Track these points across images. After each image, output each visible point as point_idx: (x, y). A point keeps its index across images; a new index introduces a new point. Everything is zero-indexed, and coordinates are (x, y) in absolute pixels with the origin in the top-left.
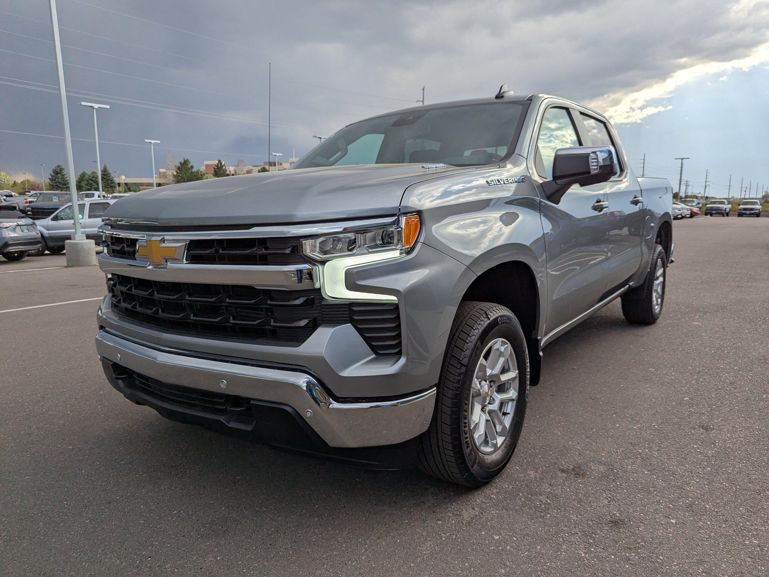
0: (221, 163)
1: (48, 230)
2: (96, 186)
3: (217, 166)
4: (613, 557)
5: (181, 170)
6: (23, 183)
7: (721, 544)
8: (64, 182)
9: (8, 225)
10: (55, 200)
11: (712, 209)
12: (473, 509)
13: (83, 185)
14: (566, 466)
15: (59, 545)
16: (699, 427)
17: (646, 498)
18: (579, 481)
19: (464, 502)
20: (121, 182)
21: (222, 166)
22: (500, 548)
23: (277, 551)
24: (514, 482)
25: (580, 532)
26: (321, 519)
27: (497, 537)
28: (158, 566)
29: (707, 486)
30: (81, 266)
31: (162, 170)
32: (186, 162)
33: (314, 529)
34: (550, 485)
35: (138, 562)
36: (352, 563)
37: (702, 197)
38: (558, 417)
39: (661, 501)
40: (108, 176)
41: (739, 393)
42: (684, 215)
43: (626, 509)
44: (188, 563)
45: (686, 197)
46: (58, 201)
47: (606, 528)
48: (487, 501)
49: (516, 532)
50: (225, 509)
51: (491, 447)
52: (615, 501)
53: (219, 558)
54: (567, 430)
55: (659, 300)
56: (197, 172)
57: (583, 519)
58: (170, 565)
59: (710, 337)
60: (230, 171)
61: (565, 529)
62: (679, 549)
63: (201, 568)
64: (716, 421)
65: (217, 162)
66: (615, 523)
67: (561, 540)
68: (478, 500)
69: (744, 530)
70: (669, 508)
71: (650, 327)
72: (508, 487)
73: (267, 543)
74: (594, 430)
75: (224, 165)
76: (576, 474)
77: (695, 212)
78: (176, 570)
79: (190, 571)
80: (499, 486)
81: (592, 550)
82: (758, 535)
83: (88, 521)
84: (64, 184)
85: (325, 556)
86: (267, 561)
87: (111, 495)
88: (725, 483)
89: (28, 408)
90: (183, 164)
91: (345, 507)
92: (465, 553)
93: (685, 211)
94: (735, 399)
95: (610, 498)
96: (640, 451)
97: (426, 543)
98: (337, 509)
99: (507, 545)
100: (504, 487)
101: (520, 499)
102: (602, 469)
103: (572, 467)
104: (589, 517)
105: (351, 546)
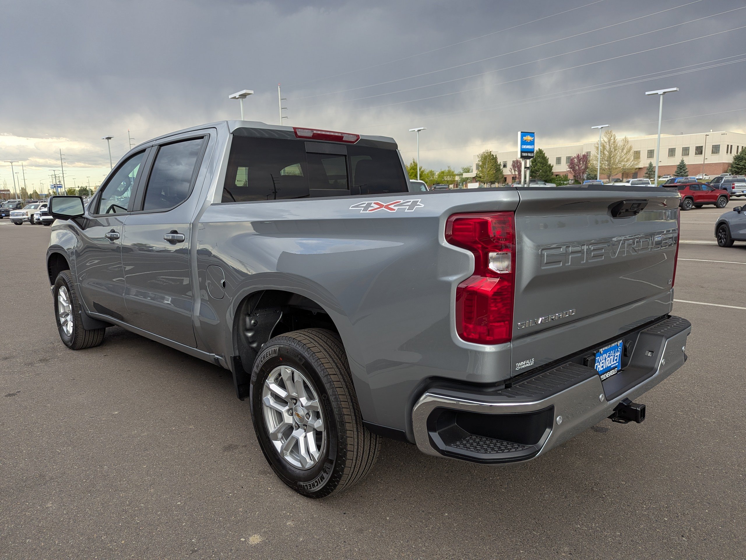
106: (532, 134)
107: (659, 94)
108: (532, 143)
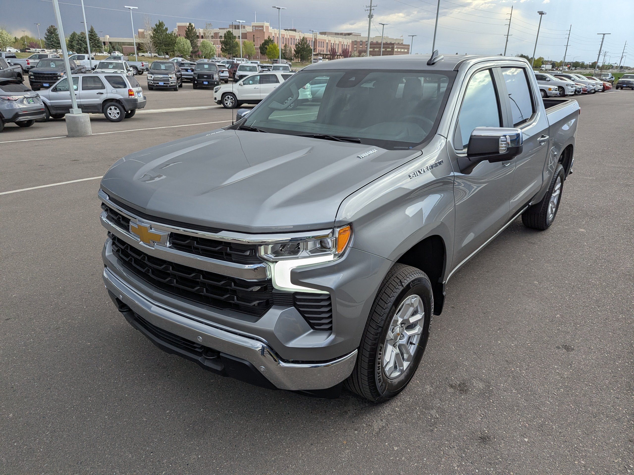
0: (192, 26)
1: (50, 100)
2: (85, 46)
3: (188, 29)
4: (477, 471)
5: (157, 32)
6: (22, 38)
7: (557, 463)
9: (16, 97)
10: (52, 66)
11: (623, 83)
12: (382, 420)
13: (75, 44)
14: (454, 382)
15: (89, 438)
16: (563, 346)
17: (510, 417)
18: (463, 397)
19: (375, 414)
20: (106, 41)
21: (192, 29)
22: (398, 458)
23: (240, 452)
24: (414, 396)
25: (457, 446)
26: (271, 424)
27: (396, 448)
28: (158, 461)
29: (557, 407)
30: (80, 137)
31: (140, 30)
33: (267, 433)
34: (440, 400)
35: (144, 456)
36: (292, 466)
37: (617, 67)
38: (455, 332)
39: (520, 420)
40: (95, 36)
41: (601, 312)
42: (596, 90)
43: (493, 426)
44: (179, 459)
45: (603, 66)
46: (55, 66)
47: (476, 444)
48: (392, 413)
49: (410, 444)
50: (203, 411)
51: (399, 372)
52: (486, 418)
53: (200, 456)
54: (460, 345)
55: (554, 210)
56: (171, 35)
57: (460, 434)
58: (166, 460)
59: (590, 247)
60: (200, 33)
61: (446, 443)
62: (526, 466)
63: (187, 465)
64: (577, 341)
65: (188, 24)
66: (484, 439)
67: (442, 453)
68: (386, 412)
69: (577, 451)
70: (525, 427)
71: (543, 233)
72: (409, 401)
73: (233, 445)
74: (480, 346)
75: (194, 28)
76: (461, 390)
77: (607, 87)
78: (170, 465)
79: (180, 467)
80: (402, 399)
81: (463, 463)
82: (586, 456)
83: (107, 417)
85: (273, 459)
86: (233, 461)
87: (121, 392)
88: (571, 405)
89: (54, 301)
90: (159, 26)
91: (289, 414)
92: (372, 461)
93: (599, 86)
94: (597, 318)
95: (483, 414)
96: (513, 369)
97: (345, 451)
98: (283, 415)
99: (403, 455)
100: (406, 400)
101: (417, 413)
102: (481, 385)
103: (458, 383)
104: (465, 433)
105: (292, 450)
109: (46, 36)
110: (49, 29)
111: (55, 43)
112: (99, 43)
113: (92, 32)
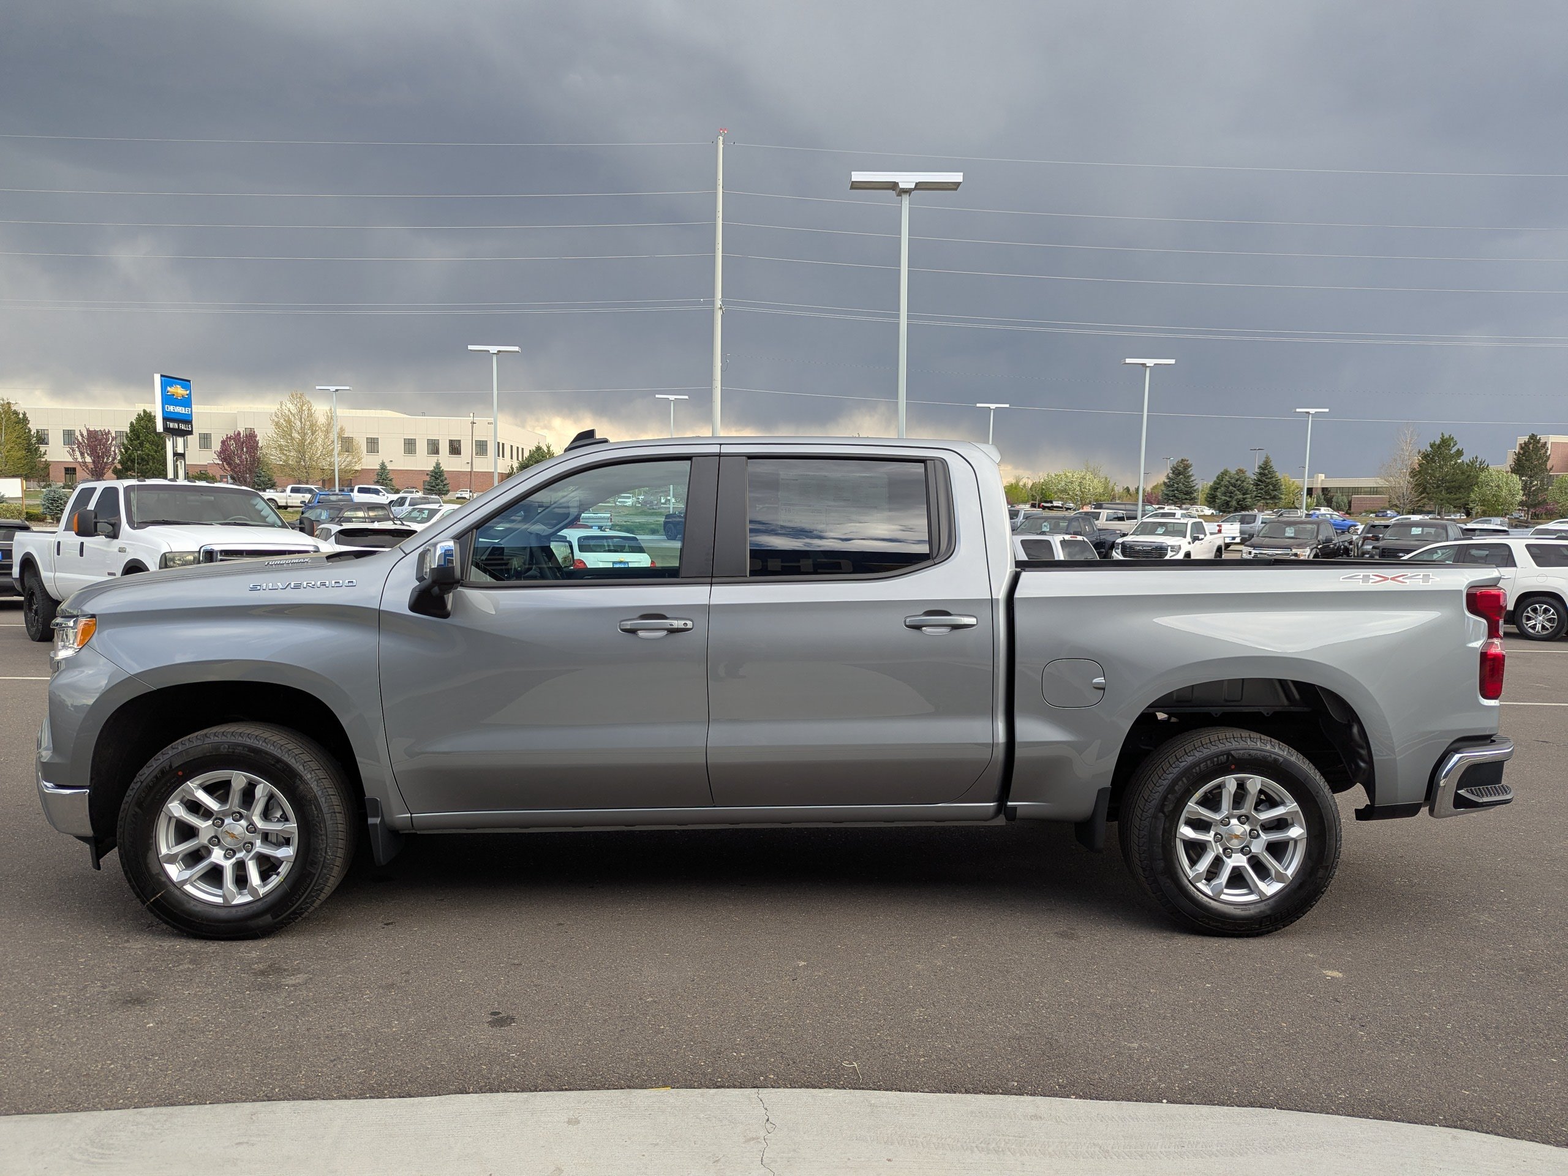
0: (1537, 442)
3: (1526, 448)
5: (1431, 461)
8: (1187, 489)
13: (1220, 494)
20: (1314, 486)
21: (1537, 449)
32: (1446, 443)
34: (223, 965)
40: (1270, 476)
56: (1470, 465)
61: (112, 983)
65: (1527, 439)
66: (134, 1001)
67: (87, 984)
75: (1543, 445)
76: (263, 972)
84: (1187, 493)
103: (286, 967)
106: (185, 383)
107: (491, 352)
108: (187, 402)
109: (1166, 481)
110: (1175, 466)
111: (1180, 492)
112: (1276, 490)
113: (1264, 469)
